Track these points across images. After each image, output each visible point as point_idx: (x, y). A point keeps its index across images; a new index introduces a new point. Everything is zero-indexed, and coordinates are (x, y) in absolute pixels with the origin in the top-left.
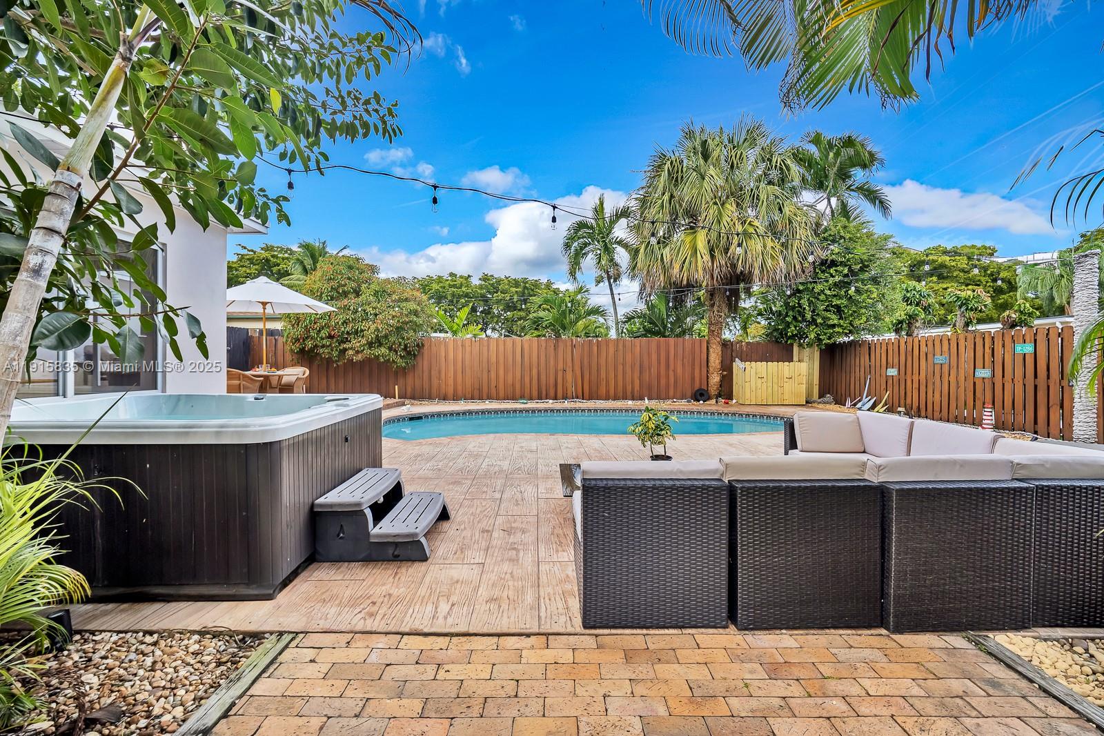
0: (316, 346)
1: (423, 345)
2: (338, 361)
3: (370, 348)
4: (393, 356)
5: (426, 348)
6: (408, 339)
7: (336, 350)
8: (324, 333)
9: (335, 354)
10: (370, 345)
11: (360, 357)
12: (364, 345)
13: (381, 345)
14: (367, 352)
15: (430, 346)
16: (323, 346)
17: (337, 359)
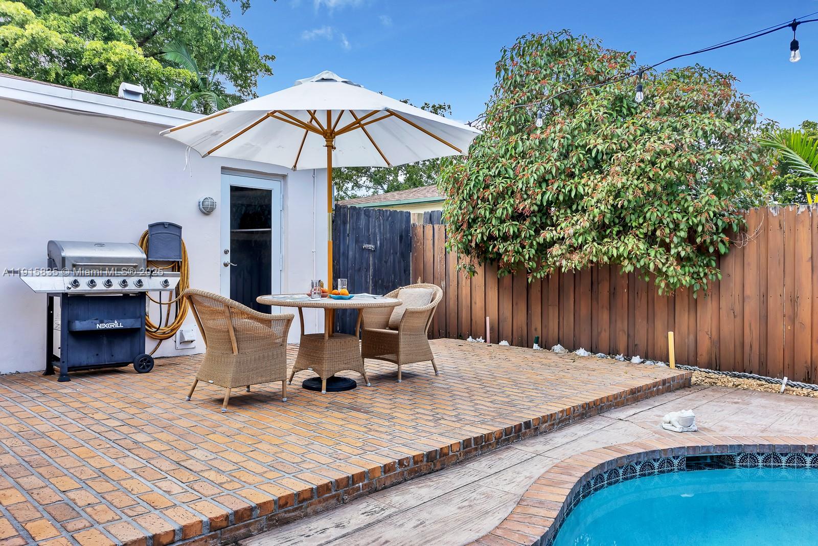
0: (491, 238)
1: (743, 229)
2: (537, 270)
3: (600, 239)
4: (655, 258)
5: (751, 235)
6: (698, 212)
7: (531, 246)
8: (505, 207)
9: (529, 253)
10: (601, 230)
11: (578, 260)
12: (586, 232)
13: (625, 229)
14: (592, 248)
15: (766, 229)
16: (505, 238)
17: (535, 265)
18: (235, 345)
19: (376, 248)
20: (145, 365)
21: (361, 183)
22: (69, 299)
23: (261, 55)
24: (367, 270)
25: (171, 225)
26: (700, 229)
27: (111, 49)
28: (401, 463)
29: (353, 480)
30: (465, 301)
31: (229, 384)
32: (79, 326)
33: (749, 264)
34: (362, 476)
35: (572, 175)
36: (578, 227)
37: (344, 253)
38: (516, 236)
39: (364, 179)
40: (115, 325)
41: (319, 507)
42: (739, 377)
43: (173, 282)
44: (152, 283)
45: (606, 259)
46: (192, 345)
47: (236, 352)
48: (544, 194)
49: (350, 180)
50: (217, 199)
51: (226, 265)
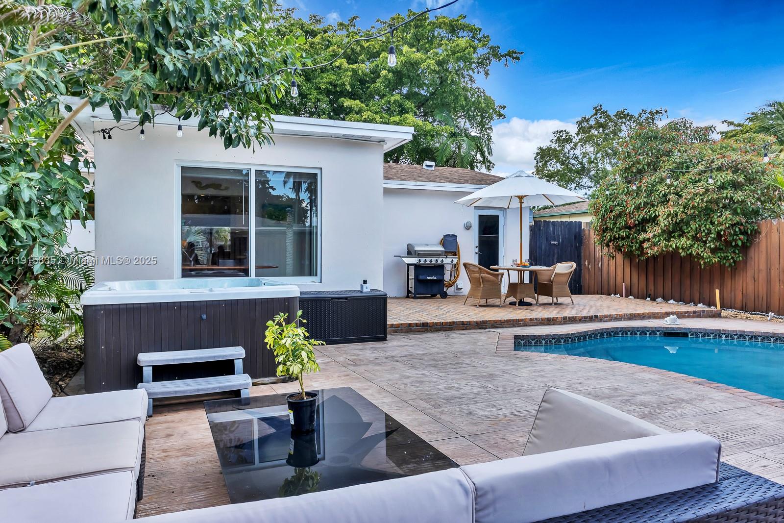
1: (756, 232)
3: (667, 238)
5: (762, 235)
12: (660, 235)
13: (682, 234)
14: (663, 244)
15: (770, 232)
17: (639, 253)
18: (482, 283)
19: (559, 243)
20: (444, 295)
21: (583, 183)
22: (417, 267)
23: (496, 105)
24: (554, 256)
25: (453, 235)
26: (722, 233)
27: (404, 120)
28: (536, 319)
29: (519, 320)
30: (612, 274)
31: (479, 298)
32: (421, 277)
33: (762, 252)
34: (522, 320)
35: (653, 206)
36: (656, 233)
37: (539, 247)
38: (628, 237)
39: (585, 180)
40: (433, 278)
41: (507, 326)
42: (755, 314)
43: (455, 261)
44: (447, 261)
45: (671, 249)
46: (461, 291)
47: (482, 286)
48: (640, 215)
49: (573, 182)
50: (472, 222)
51: (476, 253)
